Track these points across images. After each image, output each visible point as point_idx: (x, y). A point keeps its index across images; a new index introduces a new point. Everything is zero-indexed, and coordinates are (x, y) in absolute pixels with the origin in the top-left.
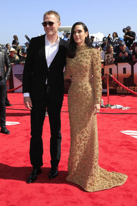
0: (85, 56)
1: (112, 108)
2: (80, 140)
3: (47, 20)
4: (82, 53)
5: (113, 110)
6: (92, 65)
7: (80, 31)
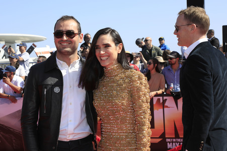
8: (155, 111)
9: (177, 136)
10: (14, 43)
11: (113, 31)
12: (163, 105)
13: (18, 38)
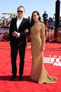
0: (38, 26)
1: (28, 47)
3: (20, 10)
5: (28, 48)
6: (41, 30)
8: (47, 32)
9: (51, 38)
10: (12, 15)
11: (37, 12)
12: (48, 31)
13: (13, 14)
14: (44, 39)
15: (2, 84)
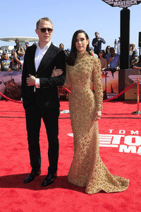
0: (87, 63)
2: (84, 145)
4: (83, 61)
5: (62, 115)
7: (82, 39)
9: (112, 92)
10: (23, 41)
12: (106, 76)
14: (99, 93)
15: (5, 195)
